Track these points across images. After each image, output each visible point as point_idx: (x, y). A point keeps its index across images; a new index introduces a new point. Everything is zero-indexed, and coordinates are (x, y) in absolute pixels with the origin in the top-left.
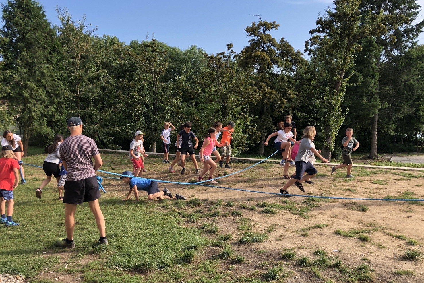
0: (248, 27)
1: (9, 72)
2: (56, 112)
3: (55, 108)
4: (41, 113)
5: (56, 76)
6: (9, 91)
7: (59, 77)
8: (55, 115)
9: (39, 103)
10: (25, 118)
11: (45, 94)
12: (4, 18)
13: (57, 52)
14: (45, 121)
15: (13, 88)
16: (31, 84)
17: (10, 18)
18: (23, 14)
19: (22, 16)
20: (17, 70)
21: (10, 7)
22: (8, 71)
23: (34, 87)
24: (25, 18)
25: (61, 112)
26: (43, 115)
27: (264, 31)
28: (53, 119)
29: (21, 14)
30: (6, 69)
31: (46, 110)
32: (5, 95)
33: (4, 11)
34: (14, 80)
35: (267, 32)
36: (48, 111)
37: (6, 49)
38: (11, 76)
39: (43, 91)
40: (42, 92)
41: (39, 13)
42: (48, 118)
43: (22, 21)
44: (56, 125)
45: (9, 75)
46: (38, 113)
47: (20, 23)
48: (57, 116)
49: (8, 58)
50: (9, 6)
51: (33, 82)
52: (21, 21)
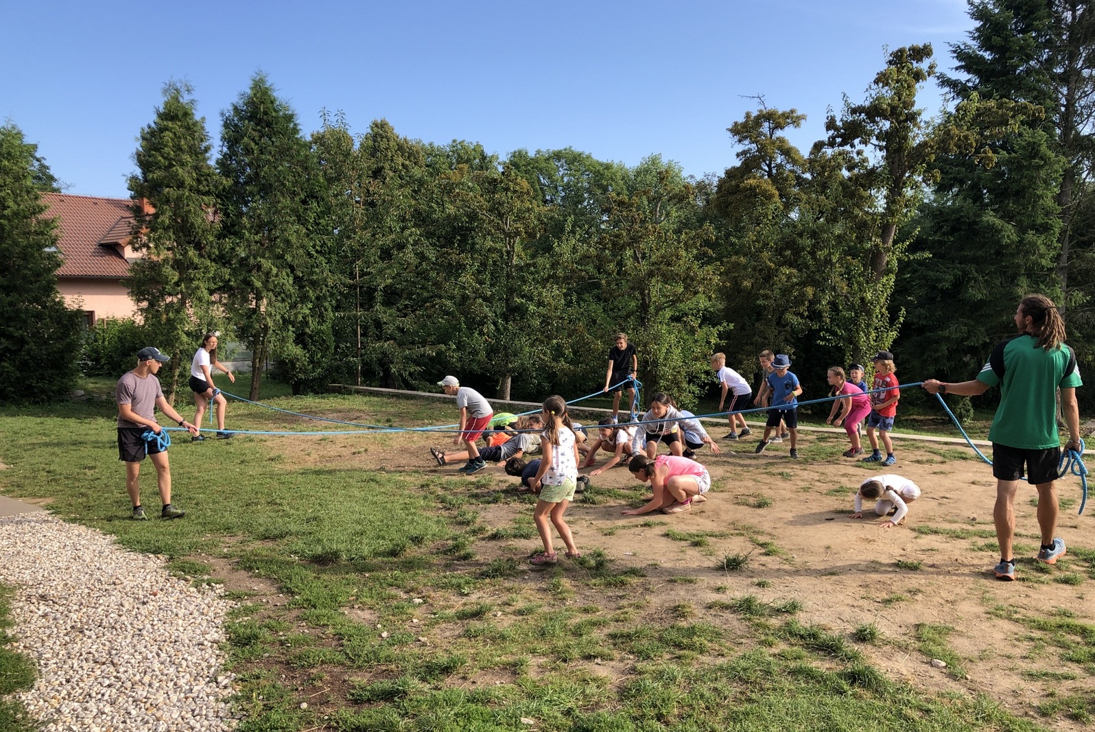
0: (736, 123)
1: (228, 243)
2: (312, 316)
3: (310, 309)
4: (282, 317)
5: (314, 247)
6: (227, 277)
7: (319, 249)
8: (310, 322)
9: (279, 298)
10: (254, 329)
11: (291, 282)
12: (225, 139)
13: (317, 198)
14: (291, 333)
15: (234, 272)
16: (266, 264)
17: (236, 140)
18: (259, 131)
19: (256, 134)
20: (241, 237)
21: (235, 119)
22: (227, 240)
23: (271, 269)
24: (261, 137)
25: (321, 316)
26: (286, 322)
27: (772, 130)
28: (307, 330)
29: (254, 130)
30: (225, 236)
31: (293, 312)
32: (221, 284)
33: (226, 125)
34: (237, 255)
35: (779, 133)
36: (296, 314)
37: (226, 198)
38: (233, 249)
39: (288, 275)
40: (285, 277)
41: (287, 127)
42: (298, 329)
43: (256, 144)
44: (312, 340)
45: (228, 247)
46: (278, 317)
47: (252, 149)
48: (313, 324)
49: (229, 214)
50: (234, 116)
51: (270, 258)
52: (253, 144)
